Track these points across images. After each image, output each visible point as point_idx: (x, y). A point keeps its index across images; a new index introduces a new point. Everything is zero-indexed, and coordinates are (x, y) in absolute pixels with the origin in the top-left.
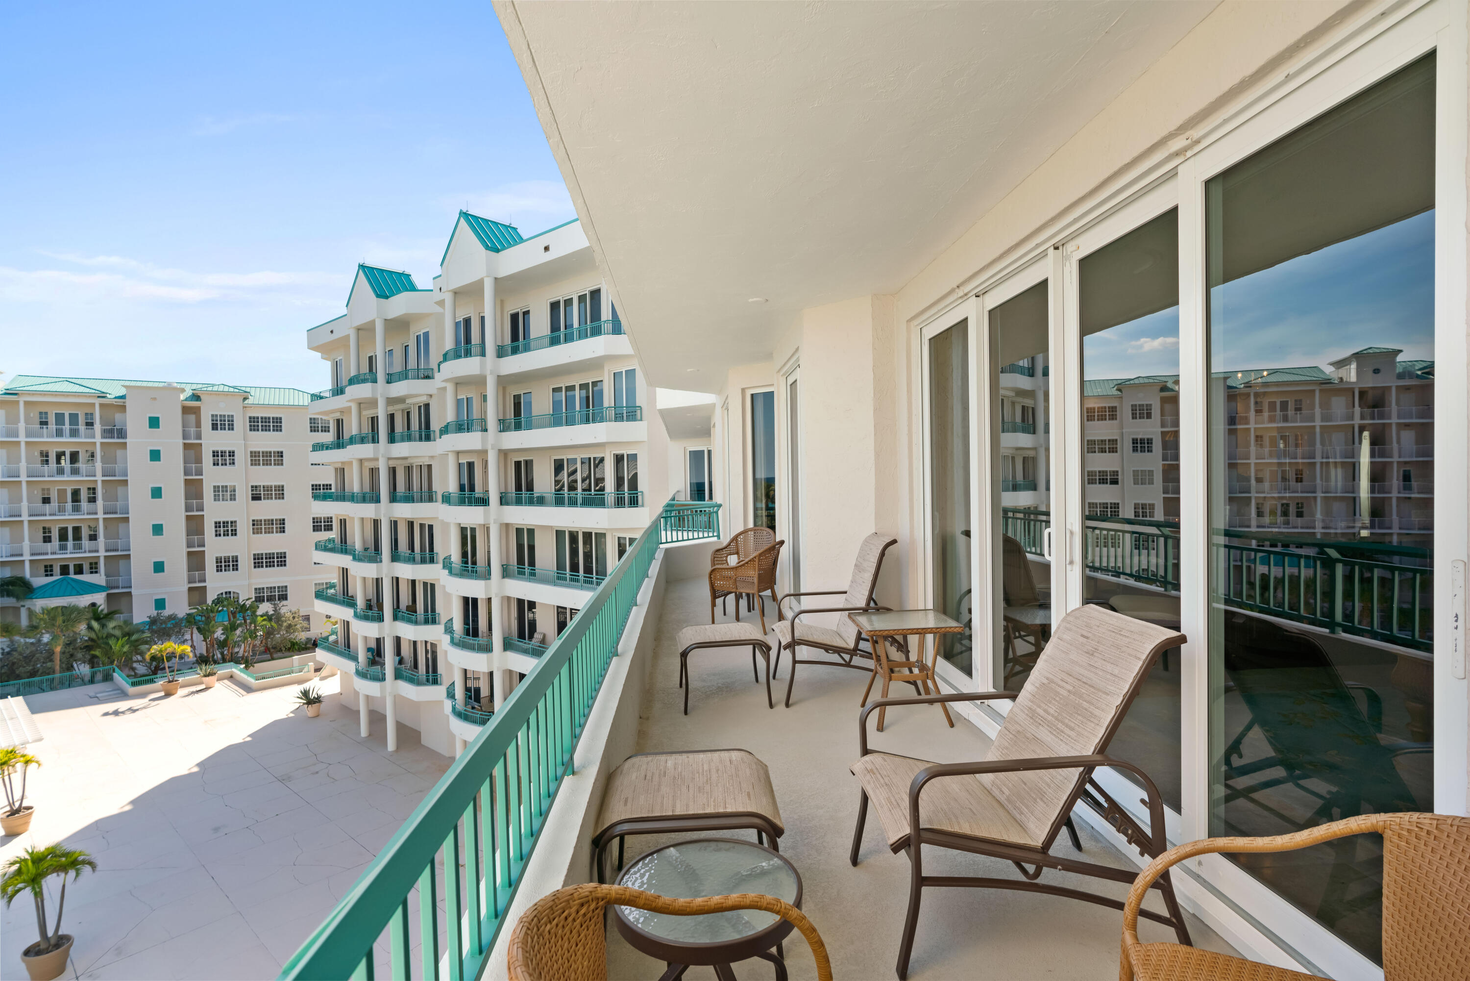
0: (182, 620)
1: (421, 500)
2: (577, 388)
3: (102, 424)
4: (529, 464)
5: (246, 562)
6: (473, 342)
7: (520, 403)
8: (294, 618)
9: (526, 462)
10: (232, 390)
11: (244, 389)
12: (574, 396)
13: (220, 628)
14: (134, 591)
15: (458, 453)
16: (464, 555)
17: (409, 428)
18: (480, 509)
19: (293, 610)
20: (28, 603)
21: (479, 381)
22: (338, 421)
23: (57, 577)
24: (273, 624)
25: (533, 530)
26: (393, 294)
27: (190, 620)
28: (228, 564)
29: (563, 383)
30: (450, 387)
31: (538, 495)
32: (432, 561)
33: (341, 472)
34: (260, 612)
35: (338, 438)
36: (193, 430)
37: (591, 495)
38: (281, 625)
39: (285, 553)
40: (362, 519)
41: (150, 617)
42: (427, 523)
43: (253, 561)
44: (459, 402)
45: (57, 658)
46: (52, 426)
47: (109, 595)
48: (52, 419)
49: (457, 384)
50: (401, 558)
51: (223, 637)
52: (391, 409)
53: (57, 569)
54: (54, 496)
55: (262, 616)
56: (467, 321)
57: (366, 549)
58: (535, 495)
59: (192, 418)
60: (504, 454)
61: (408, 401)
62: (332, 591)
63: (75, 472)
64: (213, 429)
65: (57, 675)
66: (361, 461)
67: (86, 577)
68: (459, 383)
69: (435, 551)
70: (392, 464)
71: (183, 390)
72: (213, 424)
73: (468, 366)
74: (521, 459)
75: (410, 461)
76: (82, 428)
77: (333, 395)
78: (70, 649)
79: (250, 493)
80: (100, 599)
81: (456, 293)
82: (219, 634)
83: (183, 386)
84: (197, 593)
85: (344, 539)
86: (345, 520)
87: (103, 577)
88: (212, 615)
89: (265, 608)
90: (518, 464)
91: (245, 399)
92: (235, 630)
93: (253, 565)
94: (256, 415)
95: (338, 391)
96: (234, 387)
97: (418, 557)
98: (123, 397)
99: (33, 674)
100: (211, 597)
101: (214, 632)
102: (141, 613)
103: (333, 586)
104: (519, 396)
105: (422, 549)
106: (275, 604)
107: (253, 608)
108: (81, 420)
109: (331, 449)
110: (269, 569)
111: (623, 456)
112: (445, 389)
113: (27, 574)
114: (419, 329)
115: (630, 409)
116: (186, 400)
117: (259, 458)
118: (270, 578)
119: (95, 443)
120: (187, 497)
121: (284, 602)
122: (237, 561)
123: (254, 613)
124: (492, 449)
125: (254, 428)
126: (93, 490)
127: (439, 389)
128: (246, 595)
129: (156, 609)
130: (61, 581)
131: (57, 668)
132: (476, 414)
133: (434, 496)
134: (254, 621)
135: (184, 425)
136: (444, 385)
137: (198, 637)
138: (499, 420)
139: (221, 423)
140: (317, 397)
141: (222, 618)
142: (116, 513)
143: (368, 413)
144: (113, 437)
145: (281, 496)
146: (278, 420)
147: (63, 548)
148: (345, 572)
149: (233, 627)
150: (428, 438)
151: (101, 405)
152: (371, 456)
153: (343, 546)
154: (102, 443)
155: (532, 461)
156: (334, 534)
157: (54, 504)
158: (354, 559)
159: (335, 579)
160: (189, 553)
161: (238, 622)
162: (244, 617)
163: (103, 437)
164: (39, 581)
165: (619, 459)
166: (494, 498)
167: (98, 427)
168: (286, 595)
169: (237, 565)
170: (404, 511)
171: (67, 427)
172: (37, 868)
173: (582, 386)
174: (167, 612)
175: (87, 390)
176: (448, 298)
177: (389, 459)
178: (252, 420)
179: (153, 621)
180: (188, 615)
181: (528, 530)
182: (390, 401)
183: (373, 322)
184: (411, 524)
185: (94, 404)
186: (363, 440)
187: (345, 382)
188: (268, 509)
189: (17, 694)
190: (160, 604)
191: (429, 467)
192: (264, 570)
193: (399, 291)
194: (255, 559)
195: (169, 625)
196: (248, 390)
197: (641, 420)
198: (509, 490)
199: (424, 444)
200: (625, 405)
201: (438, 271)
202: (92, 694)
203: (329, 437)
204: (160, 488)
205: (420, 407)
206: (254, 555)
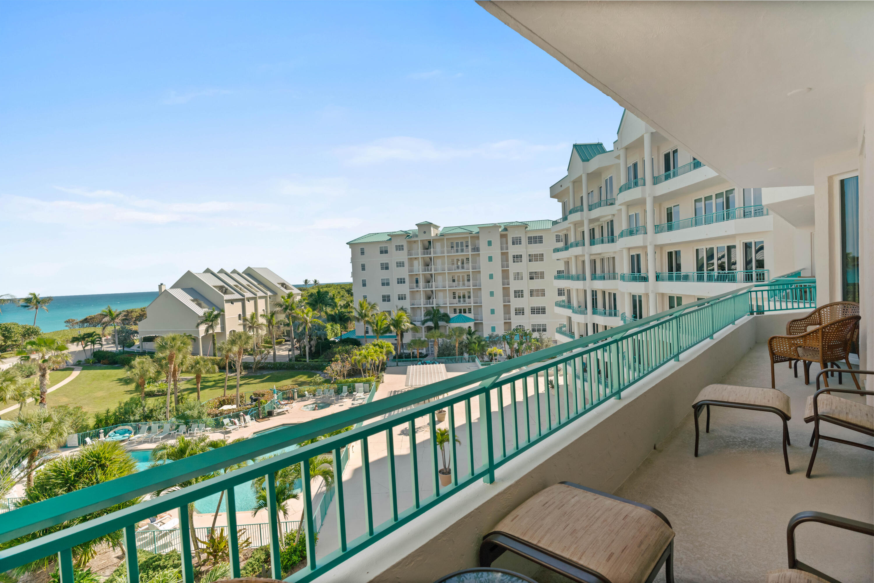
0: (500, 337)
1: (609, 279)
2: (714, 197)
3: (471, 246)
4: (677, 253)
5: (527, 311)
6: (639, 177)
7: (671, 213)
8: (549, 341)
9: (676, 252)
10: (520, 224)
11: (525, 223)
12: (712, 203)
13: (516, 343)
14: (484, 322)
15: (629, 249)
16: (635, 312)
17: (602, 236)
18: (643, 284)
19: (549, 337)
20: (449, 325)
21: (642, 202)
22: (566, 235)
23: (458, 314)
24: (539, 343)
25: (681, 297)
26: (592, 158)
27: (504, 338)
28: (520, 312)
29: (702, 195)
30: (624, 208)
31: (685, 274)
32: (615, 315)
33: (567, 263)
34: (533, 336)
35: (566, 244)
36: (505, 245)
37: (725, 273)
38: (543, 345)
39: (545, 307)
40: (577, 290)
41: (489, 335)
42: (613, 292)
43: (530, 311)
44: (630, 217)
45: (457, 349)
46: (455, 248)
47: (475, 323)
48: (455, 245)
49: (628, 206)
50: (598, 313)
51: (517, 348)
52: (592, 226)
53: (458, 311)
54: (456, 279)
55: (534, 339)
56: (635, 165)
57: (579, 307)
58: (682, 274)
59: (504, 239)
60: (659, 247)
61: (601, 220)
62: (564, 329)
63: (463, 268)
64: (513, 244)
65: (457, 357)
66: (576, 257)
67: (467, 315)
68: (629, 205)
69: (617, 309)
70: (593, 257)
71: (500, 227)
72: (513, 242)
73: (635, 193)
74: (672, 250)
75: (603, 255)
76: (464, 248)
77: (563, 221)
78: (461, 346)
79: (529, 276)
80: (471, 324)
81: (627, 149)
82: (516, 346)
83: (500, 225)
84: (508, 324)
85: (569, 301)
86: (570, 290)
87: (473, 315)
88: (513, 336)
89: (535, 335)
90: (670, 254)
91: (526, 228)
92: (522, 344)
93: (531, 313)
94: (531, 236)
95: (565, 218)
96: (521, 223)
97: (607, 312)
98: (478, 233)
99: (449, 355)
100: (513, 327)
101: (514, 345)
102: (486, 333)
103: (565, 326)
104: (671, 208)
105: (610, 308)
106: (540, 333)
107: (530, 335)
108: (464, 245)
109: (563, 251)
110: (538, 315)
111: (751, 243)
112: (621, 210)
113: (448, 313)
114: (606, 176)
115: (757, 208)
116: (502, 231)
117: (532, 258)
118: (539, 319)
119: (469, 254)
120: (503, 278)
121: (544, 333)
122: (524, 310)
123: (531, 337)
124: (650, 245)
125: (530, 243)
126: (468, 276)
127: (618, 210)
128: (528, 328)
129: (492, 331)
130: (459, 315)
131: (457, 353)
132: (641, 223)
133: (616, 276)
134: (530, 341)
135: (501, 244)
136: (620, 207)
137: (507, 346)
138: (655, 226)
139: (516, 241)
140: (555, 223)
141: (517, 338)
142: (477, 286)
143: (580, 229)
144: (475, 252)
145: (542, 277)
146: (541, 237)
147: (459, 301)
148: (570, 318)
149: (521, 343)
150: (613, 241)
151: (471, 237)
152: (581, 253)
153: (568, 305)
154: (471, 255)
155: (680, 251)
156: (564, 298)
157: (456, 282)
158: (573, 312)
159: (565, 322)
160: (504, 305)
161: (524, 341)
162: (526, 339)
163: (472, 252)
164: (452, 315)
165: (747, 246)
166: (652, 277)
167: (470, 247)
168: (546, 329)
169: (524, 312)
170: (599, 285)
171: (460, 248)
172: (442, 438)
173: (718, 196)
174: (495, 333)
175: (466, 231)
176: (622, 153)
177: (591, 255)
178: (530, 238)
179: (490, 337)
180: (504, 335)
181: (677, 297)
182: (591, 221)
183: (581, 176)
184: (604, 293)
185: (468, 237)
186: (577, 245)
187: (567, 212)
188: (536, 284)
189: (442, 363)
190: (493, 329)
191: (614, 258)
192: (536, 315)
193: (595, 155)
194: (531, 309)
195: (496, 339)
196: (527, 223)
197: (768, 214)
198: (664, 271)
199: (611, 245)
200: (752, 204)
201: (616, 138)
202: (468, 367)
203: (561, 245)
204: (492, 274)
205: (608, 223)
206: (531, 307)
